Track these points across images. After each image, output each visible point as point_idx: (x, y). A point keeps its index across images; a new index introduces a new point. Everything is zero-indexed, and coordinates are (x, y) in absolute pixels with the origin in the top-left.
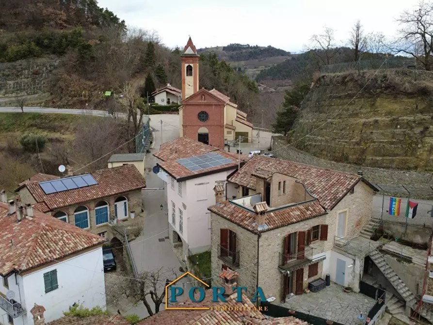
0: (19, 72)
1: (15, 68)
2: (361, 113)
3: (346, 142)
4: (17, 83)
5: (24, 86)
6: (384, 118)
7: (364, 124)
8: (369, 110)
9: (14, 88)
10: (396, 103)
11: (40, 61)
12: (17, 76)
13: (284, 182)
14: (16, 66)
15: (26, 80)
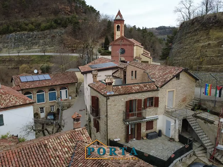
0: (45, 36)
1: (44, 34)
2: (201, 40)
3: (192, 58)
4: (44, 41)
5: (48, 43)
6: (214, 42)
7: (202, 46)
8: (205, 37)
9: (43, 44)
10: (221, 31)
11: (55, 31)
12: (45, 38)
13: (136, 71)
14: (44, 33)
15: (48, 40)
